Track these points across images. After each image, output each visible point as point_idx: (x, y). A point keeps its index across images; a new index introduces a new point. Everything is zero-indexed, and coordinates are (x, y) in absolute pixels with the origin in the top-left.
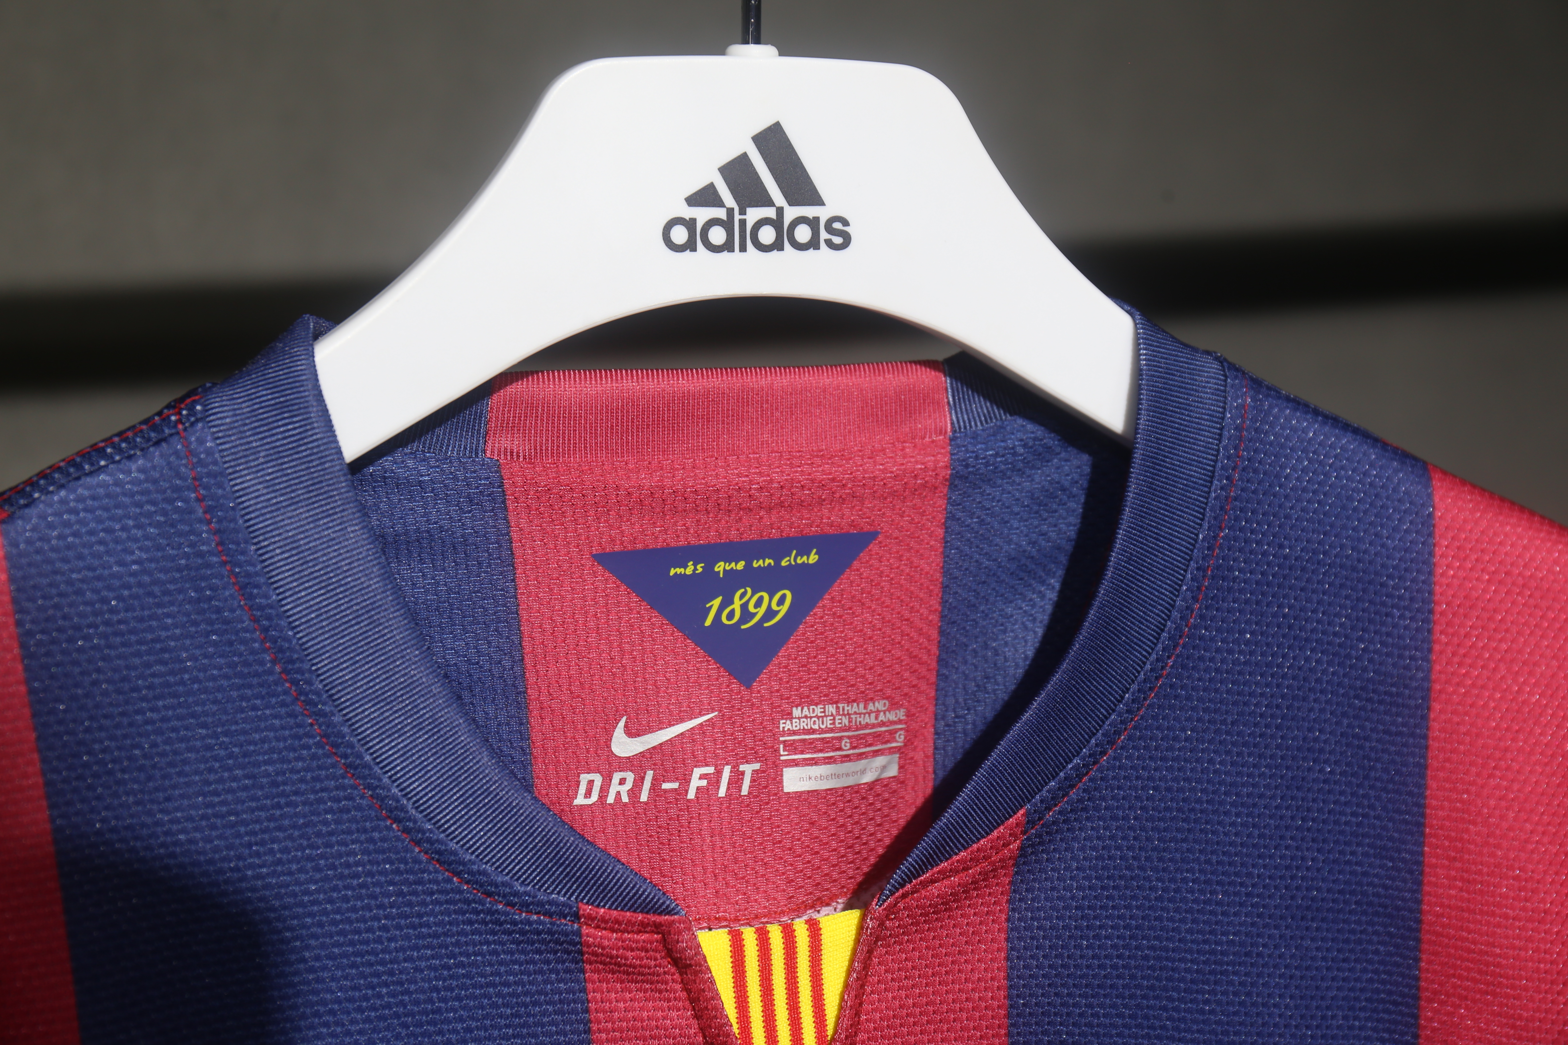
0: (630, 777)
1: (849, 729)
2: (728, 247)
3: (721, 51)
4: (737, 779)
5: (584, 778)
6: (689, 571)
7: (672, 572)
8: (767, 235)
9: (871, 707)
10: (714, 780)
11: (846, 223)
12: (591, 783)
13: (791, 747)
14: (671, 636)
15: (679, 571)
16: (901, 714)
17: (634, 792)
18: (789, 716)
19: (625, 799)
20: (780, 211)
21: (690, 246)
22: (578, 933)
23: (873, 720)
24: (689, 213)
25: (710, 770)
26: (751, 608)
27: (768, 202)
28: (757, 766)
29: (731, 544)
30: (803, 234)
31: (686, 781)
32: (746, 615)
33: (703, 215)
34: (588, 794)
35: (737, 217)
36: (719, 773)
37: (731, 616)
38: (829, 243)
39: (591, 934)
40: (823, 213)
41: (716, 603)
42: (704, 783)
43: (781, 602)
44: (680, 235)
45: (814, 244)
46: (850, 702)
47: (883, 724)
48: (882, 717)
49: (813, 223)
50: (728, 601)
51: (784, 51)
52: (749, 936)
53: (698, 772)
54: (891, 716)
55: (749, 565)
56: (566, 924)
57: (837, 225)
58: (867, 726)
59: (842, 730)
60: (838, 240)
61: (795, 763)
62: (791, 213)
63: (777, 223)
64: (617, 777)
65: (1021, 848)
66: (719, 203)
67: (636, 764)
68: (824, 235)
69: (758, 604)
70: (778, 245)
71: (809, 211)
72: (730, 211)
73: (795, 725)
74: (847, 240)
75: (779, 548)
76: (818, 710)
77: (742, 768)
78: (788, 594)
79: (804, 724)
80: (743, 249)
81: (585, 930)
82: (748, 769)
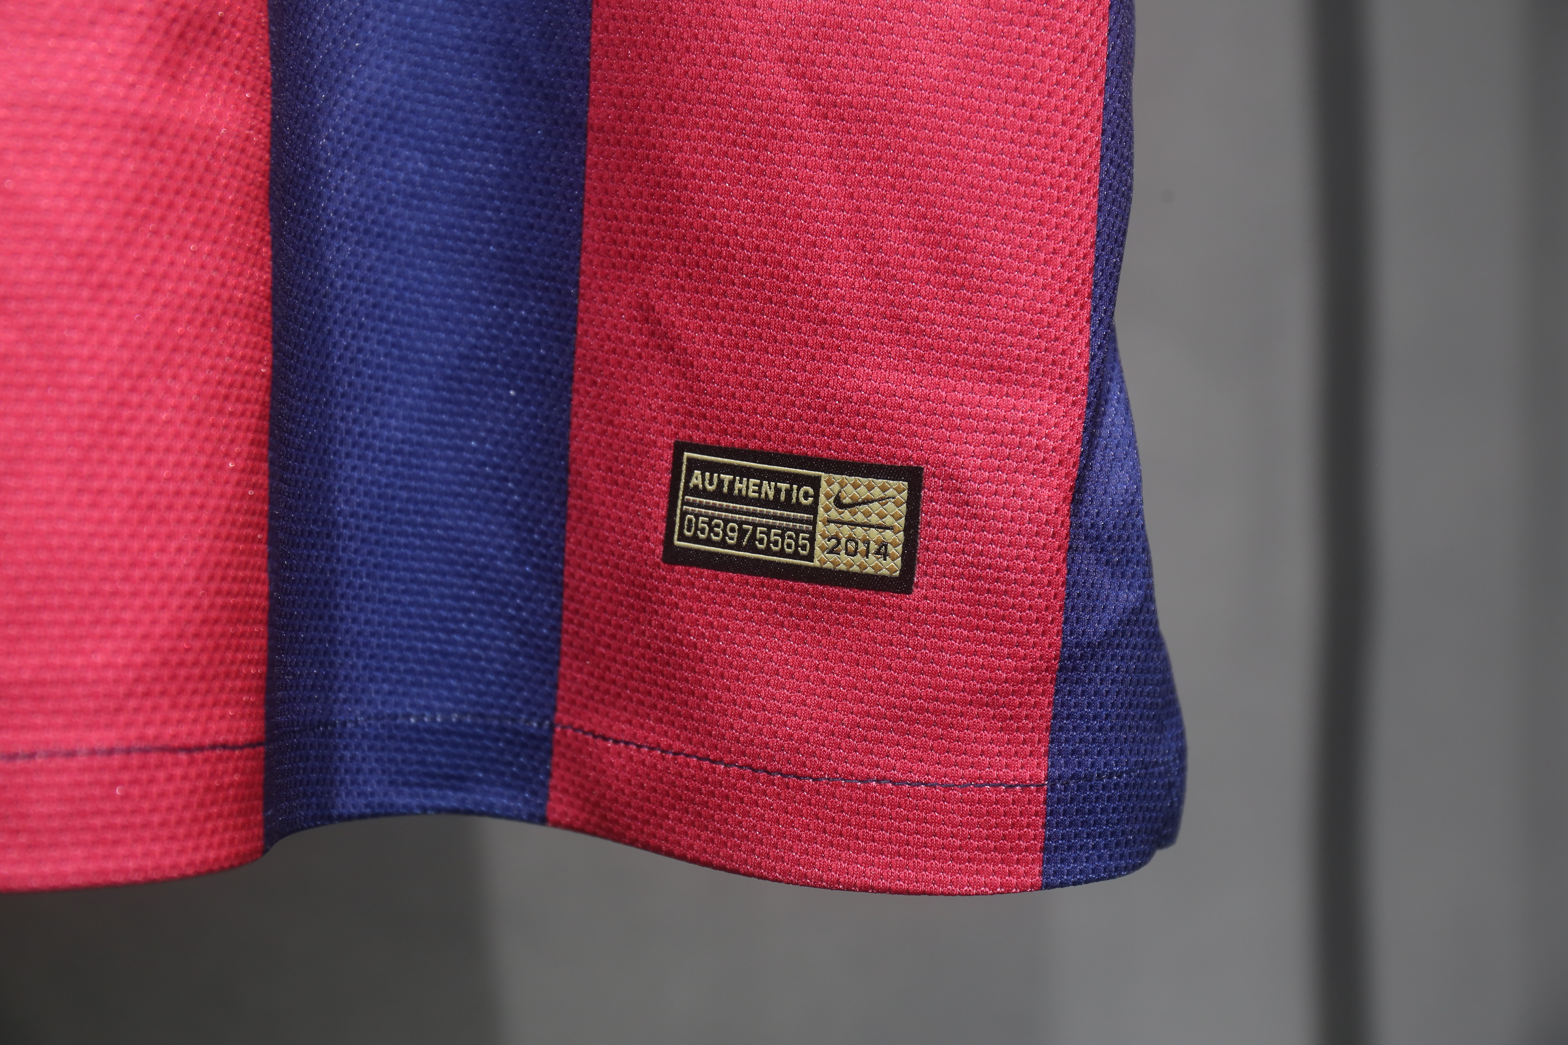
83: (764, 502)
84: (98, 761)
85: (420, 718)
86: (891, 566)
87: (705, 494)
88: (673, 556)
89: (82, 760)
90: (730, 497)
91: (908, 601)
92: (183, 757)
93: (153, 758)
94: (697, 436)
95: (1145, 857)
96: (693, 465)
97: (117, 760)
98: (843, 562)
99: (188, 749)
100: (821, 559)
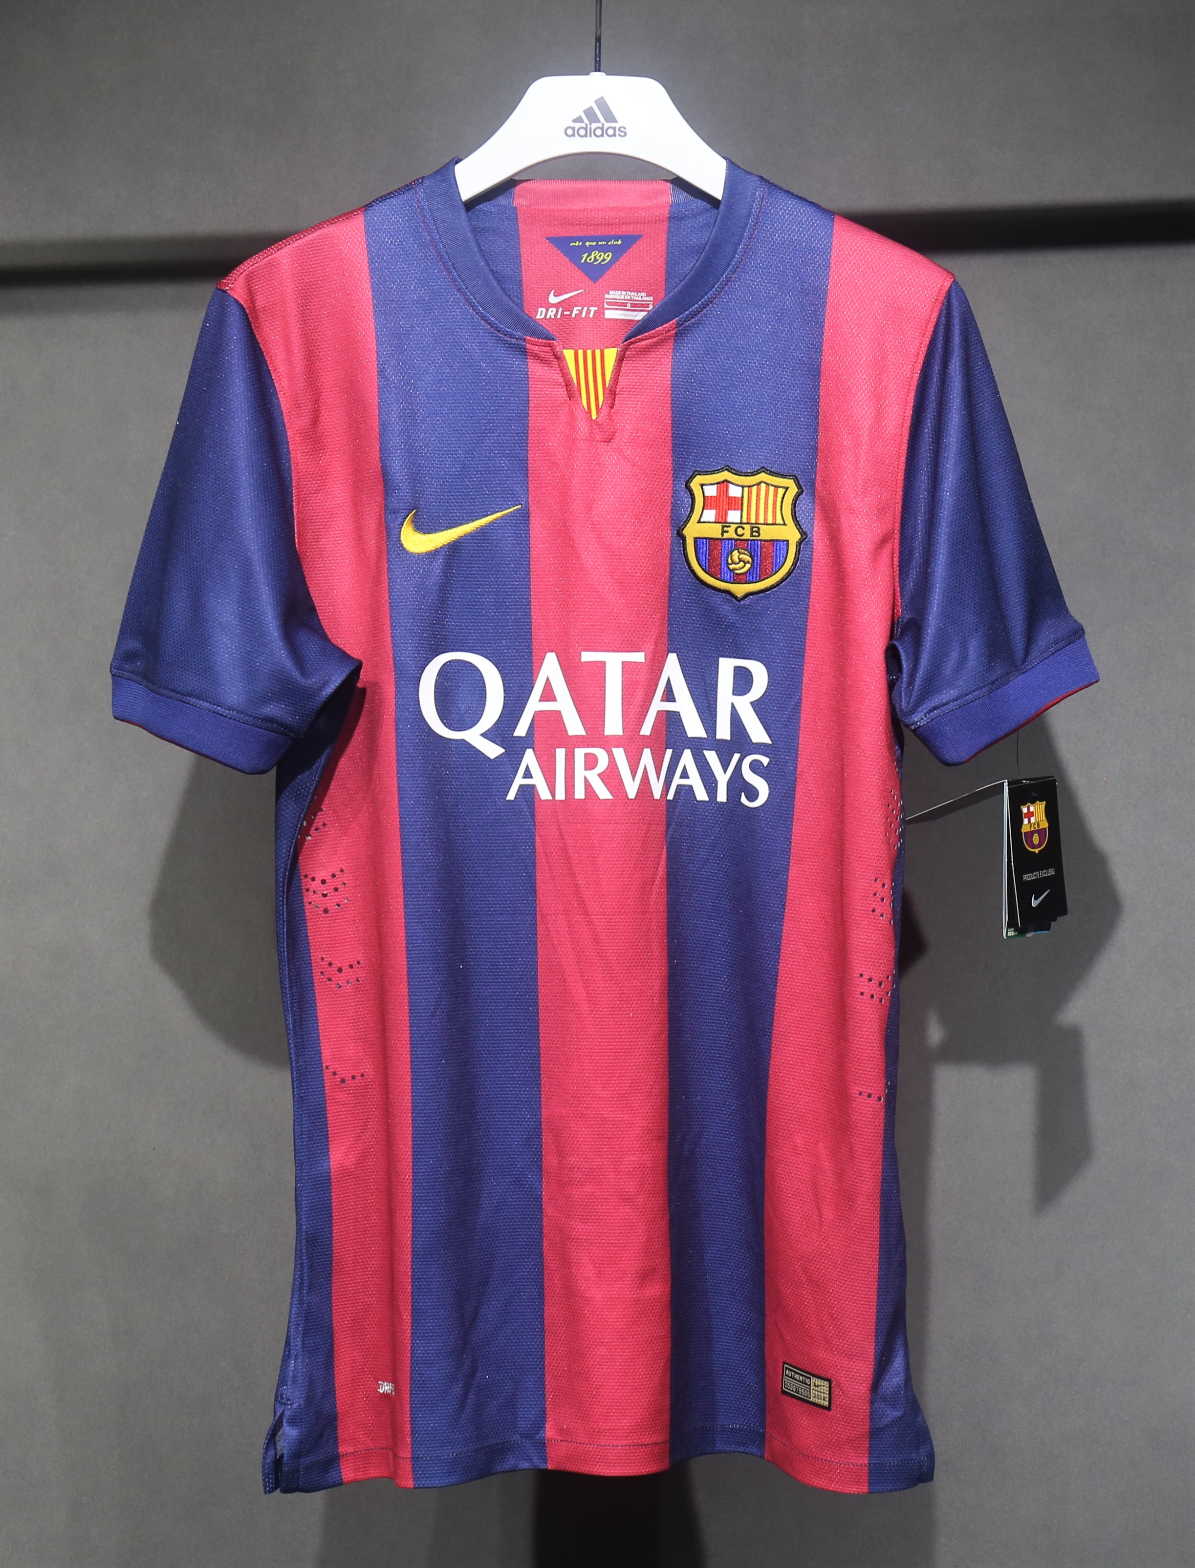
0: (554, 310)
1: (631, 300)
2: (586, 135)
3: (588, 74)
4: (588, 312)
5: (540, 310)
6: (577, 244)
7: (571, 244)
8: (599, 132)
9: (639, 294)
10: (581, 312)
11: (625, 128)
12: (542, 312)
13: (609, 304)
14: (570, 265)
15: (574, 244)
16: (651, 298)
17: (556, 315)
18: (609, 293)
19: (553, 317)
20: (603, 125)
21: (573, 135)
22: (525, 345)
23: (640, 299)
24: (573, 125)
25: (580, 308)
26: (597, 258)
27: (599, 121)
28: (596, 309)
29: (592, 236)
30: (611, 132)
31: (572, 312)
32: (596, 260)
33: (577, 125)
34: (541, 315)
35: (589, 126)
36: (582, 309)
37: (590, 260)
38: (619, 135)
39: (528, 346)
40: (617, 125)
41: (586, 255)
42: (578, 312)
43: (608, 256)
44: (570, 132)
45: (614, 135)
46: (631, 291)
47: (644, 301)
48: (643, 299)
49: (614, 129)
50: (590, 255)
51: (607, 74)
52: (581, 352)
53: (576, 309)
54: (647, 299)
55: (597, 243)
56: (521, 342)
57: (622, 129)
58: (638, 301)
59: (628, 300)
60: (622, 134)
61: (610, 309)
62: (607, 125)
63: (602, 129)
64: (550, 310)
65: (676, 333)
66: (583, 122)
67: (556, 306)
68: (618, 132)
69: (600, 256)
70: (602, 135)
71: (613, 125)
72: (587, 125)
73: (610, 296)
74: (625, 134)
75: (608, 238)
76: (619, 292)
77: (591, 308)
78: (611, 254)
79: (614, 297)
80: (591, 136)
81: (527, 345)
82: (593, 309)
83: (799, 1381)
84: (623, 1448)
85: (733, 1426)
86: (826, 1403)
87: (788, 1376)
88: (784, 1392)
89: (620, 1447)
90: (793, 1378)
91: (831, 1413)
92: (644, 1447)
93: (636, 1447)
94: (790, 1362)
95: (916, 1485)
96: (787, 1368)
97: (627, 1448)
98: (816, 1401)
99: (645, 1445)
100: (812, 1399)
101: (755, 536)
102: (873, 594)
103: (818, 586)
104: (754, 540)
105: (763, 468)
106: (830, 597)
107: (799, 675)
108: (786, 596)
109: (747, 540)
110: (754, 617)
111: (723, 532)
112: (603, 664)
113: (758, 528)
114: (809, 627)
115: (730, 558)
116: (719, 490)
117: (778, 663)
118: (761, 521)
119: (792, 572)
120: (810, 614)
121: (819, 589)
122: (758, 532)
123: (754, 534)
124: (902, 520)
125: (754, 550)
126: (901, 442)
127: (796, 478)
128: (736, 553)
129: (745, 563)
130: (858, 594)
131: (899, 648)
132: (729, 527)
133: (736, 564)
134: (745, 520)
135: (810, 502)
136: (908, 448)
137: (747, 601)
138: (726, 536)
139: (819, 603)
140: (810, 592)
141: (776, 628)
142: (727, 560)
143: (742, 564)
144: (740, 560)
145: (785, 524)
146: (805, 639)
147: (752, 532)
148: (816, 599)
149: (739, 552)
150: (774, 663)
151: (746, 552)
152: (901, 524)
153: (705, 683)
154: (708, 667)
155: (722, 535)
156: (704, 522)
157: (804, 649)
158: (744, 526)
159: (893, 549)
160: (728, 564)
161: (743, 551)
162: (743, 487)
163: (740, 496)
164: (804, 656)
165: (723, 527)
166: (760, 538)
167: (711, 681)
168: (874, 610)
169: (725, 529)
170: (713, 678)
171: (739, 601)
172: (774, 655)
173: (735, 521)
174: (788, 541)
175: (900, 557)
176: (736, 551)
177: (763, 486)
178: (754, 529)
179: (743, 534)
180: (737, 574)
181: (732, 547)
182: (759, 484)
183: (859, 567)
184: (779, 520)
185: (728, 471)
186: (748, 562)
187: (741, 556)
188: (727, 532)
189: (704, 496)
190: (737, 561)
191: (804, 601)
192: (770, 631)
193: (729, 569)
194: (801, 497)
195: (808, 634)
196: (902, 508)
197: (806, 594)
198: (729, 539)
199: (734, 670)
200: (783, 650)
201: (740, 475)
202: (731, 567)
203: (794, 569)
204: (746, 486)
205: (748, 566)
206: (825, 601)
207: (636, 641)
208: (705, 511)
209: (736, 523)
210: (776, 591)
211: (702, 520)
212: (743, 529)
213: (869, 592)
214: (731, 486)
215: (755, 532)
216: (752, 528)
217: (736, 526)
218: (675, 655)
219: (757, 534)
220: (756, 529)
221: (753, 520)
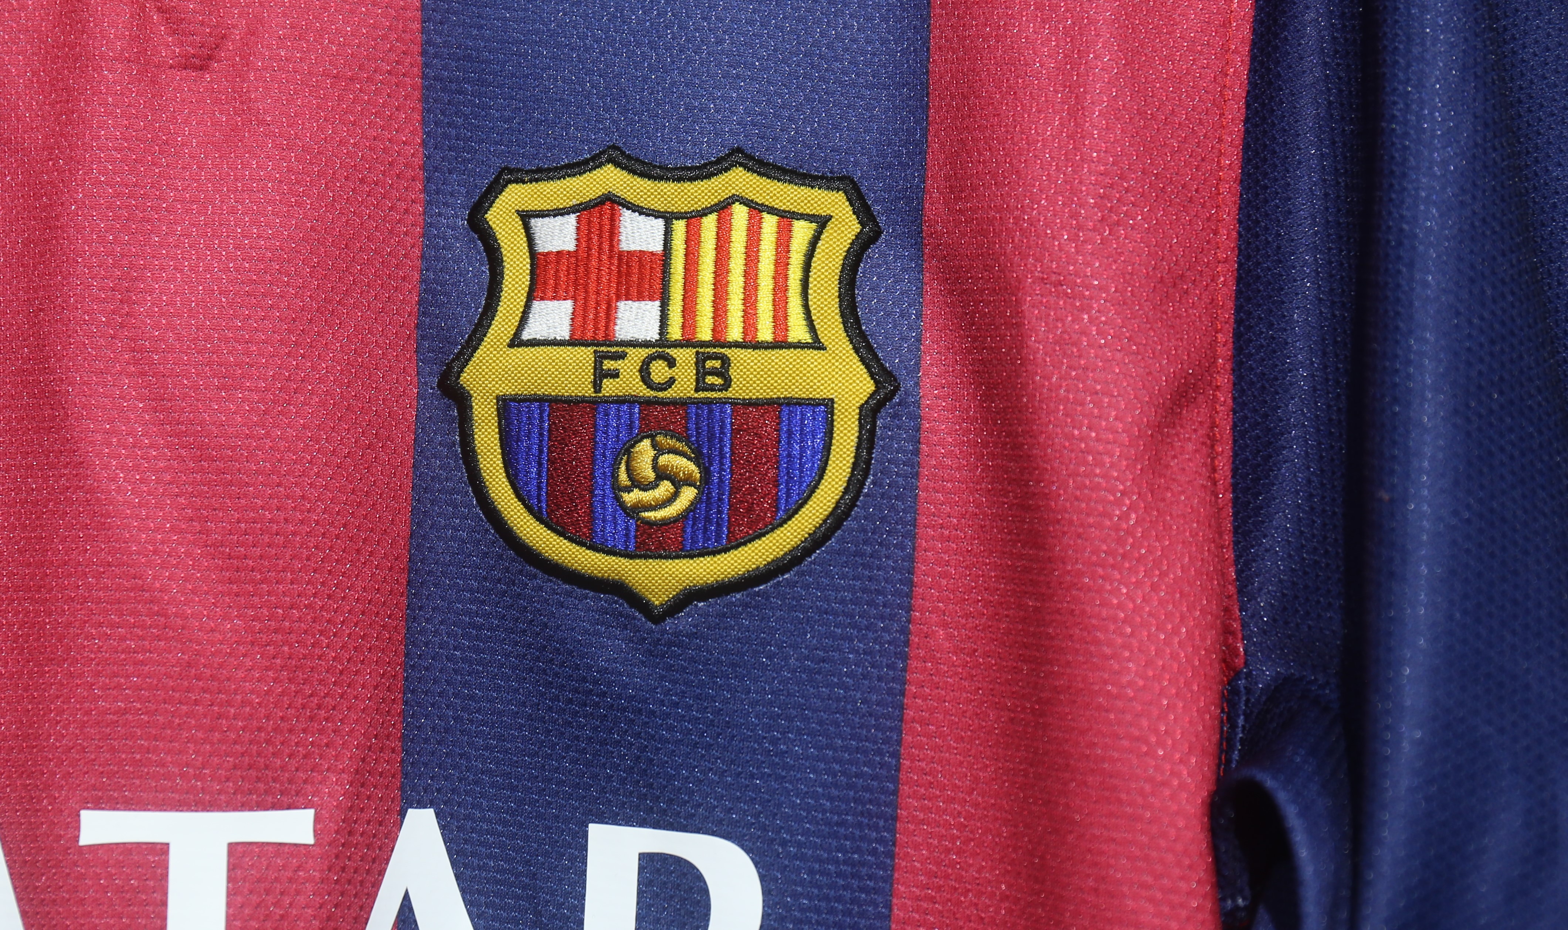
101: (712, 388)
102: (1154, 587)
103: (938, 562)
104: (709, 402)
105: (739, 150)
106: (987, 604)
107: (876, 891)
108: (827, 600)
109: (682, 403)
110: (712, 675)
111: (600, 375)
112: (161, 851)
113: (725, 361)
114: (910, 713)
115: (623, 467)
116: (583, 234)
117: (800, 845)
118: (735, 333)
119: (847, 514)
120: (913, 663)
121: (945, 575)
122: (723, 373)
123: (710, 380)
124: (1239, 322)
125: (711, 437)
126: (1225, 49)
127: (856, 187)
128: (645, 449)
129: (679, 483)
130: (1100, 590)
131: (1282, 796)
132: (622, 356)
133: (645, 489)
134: (675, 332)
135: (904, 270)
136: (1252, 71)
137: (684, 620)
138: (610, 387)
139: (945, 625)
140: (911, 584)
141: (790, 719)
142: (615, 476)
143: (665, 488)
144: (662, 474)
145: (817, 345)
146: (896, 755)
147: (701, 373)
148: (935, 610)
149: (654, 446)
150: (784, 843)
151: (680, 446)
152: (1238, 336)
153: (538, 914)
154: (546, 854)
155: (597, 386)
156: (534, 343)
157: (895, 792)
158: (672, 352)
159: (1213, 425)
160: (617, 488)
161: (671, 442)
162: (668, 218)
163: (657, 247)
164: (895, 818)
165: (600, 358)
166: (729, 394)
167: (560, 906)
168: (1159, 653)
169: (608, 364)
170: (567, 895)
171: (658, 619)
172: (786, 818)
173: (641, 336)
174: (829, 404)
175: (1235, 455)
176: (646, 443)
177: (740, 213)
178: (709, 364)
179: (671, 381)
180: (649, 523)
181: (631, 427)
182: (722, 208)
183: (1096, 488)
184: (798, 331)
185: (617, 165)
186: (689, 482)
187: (664, 459)
188: (615, 375)
189: (533, 254)
190: (652, 475)
191: (892, 617)
192: (769, 728)
193: (622, 505)
194: (873, 252)
195: (908, 738)
196: (1239, 280)
197: (897, 593)
198: (620, 401)
199: (641, 869)
200: (816, 796)
201: (659, 178)
202: (631, 497)
203: (853, 504)
204: (679, 216)
205: (688, 494)
206: (967, 616)
207: (283, 768)
208: (537, 305)
209: (646, 344)
210: (791, 584)
211: (526, 336)
212: (671, 363)
213: (1139, 584)
214: (628, 218)
215: (714, 372)
216: (700, 361)
217: (644, 352)
218: (429, 814)
219: (718, 381)
220: (717, 364)
221: (705, 333)
